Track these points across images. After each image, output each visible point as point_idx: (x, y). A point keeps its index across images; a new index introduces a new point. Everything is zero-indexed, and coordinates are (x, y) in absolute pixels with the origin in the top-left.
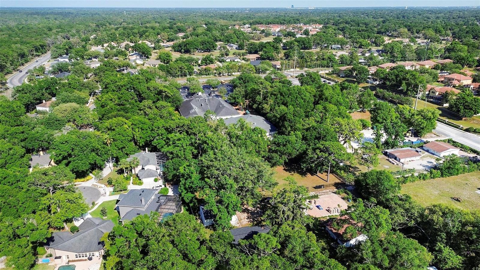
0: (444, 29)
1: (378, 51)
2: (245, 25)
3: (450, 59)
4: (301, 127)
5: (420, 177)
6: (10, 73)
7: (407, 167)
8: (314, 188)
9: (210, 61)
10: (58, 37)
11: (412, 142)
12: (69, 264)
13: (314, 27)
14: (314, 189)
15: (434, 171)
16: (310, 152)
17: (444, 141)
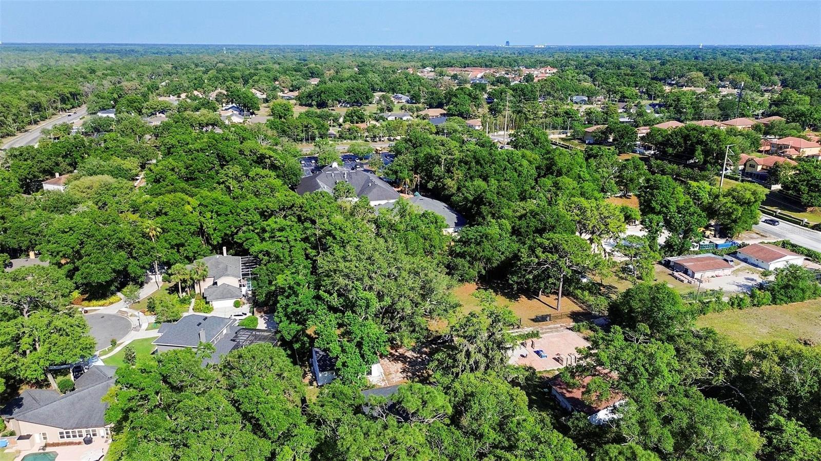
0: (766, 73)
1: (653, 105)
2: (425, 68)
3: (781, 115)
4: (510, 213)
5: (733, 304)
6: (11, 136)
7: (707, 286)
8: (533, 320)
9: (358, 117)
10: (104, 82)
11: (717, 245)
12: (46, 451)
13: (543, 71)
14: (532, 322)
15: (758, 292)
16: (524, 252)
17: (775, 244)
